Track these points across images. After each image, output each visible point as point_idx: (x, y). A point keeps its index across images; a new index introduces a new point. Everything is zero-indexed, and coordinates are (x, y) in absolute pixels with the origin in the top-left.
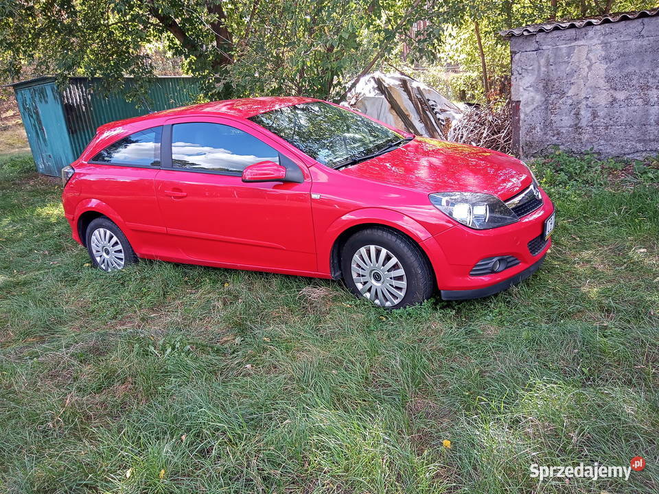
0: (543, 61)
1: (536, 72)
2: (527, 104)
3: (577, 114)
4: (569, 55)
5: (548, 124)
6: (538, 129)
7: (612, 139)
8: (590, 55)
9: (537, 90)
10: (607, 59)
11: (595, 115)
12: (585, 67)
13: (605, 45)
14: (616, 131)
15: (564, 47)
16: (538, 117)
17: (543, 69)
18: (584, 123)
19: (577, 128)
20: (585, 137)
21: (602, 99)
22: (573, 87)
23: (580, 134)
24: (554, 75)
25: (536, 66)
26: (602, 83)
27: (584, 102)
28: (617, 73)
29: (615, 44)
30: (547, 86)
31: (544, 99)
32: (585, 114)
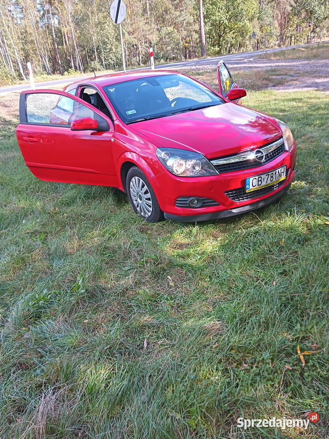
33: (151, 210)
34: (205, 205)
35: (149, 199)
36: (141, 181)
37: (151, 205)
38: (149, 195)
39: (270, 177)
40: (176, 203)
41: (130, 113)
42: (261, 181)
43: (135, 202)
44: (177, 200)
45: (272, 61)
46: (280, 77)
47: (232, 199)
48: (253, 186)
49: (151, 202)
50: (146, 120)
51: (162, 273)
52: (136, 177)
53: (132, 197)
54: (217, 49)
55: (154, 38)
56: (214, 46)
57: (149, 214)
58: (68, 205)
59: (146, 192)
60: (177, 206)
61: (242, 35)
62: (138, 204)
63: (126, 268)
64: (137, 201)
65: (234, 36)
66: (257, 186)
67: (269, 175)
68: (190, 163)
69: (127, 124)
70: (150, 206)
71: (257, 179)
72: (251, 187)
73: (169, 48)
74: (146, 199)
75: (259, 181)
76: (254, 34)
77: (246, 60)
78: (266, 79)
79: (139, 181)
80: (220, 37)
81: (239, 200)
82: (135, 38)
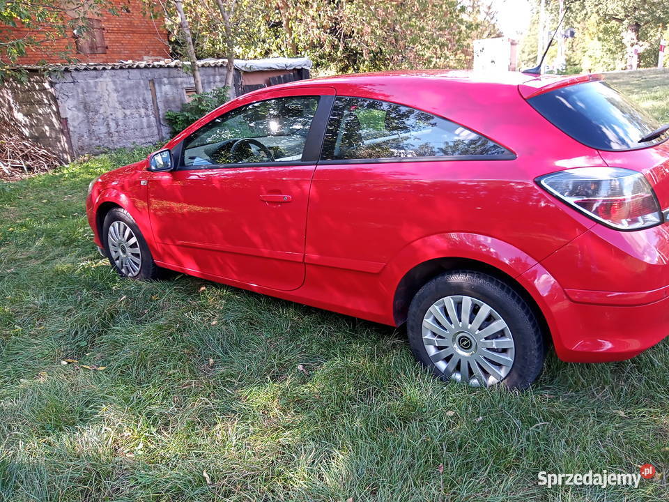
0: (80, 90)
1: (76, 97)
2: (74, 120)
3: (108, 125)
4: (95, 87)
5: (91, 132)
6: (85, 136)
7: (129, 138)
8: (108, 88)
9: (79, 110)
10: (117, 91)
11: (118, 125)
12: (106, 95)
13: (114, 82)
14: (129, 133)
15: (92, 82)
16: (84, 128)
17: (81, 95)
18: (113, 130)
19: (109, 133)
20: (115, 139)
21: (119, 115)
22: (102, 107)
23: (112, 137)
24: (88, 100)
25: (75, 93)
26: (117, 105)
27: (111, 117)
28: (123, 99)
29: (119, 82)
30: (86, 107)
31: (85, 116)
32: (112, 124)
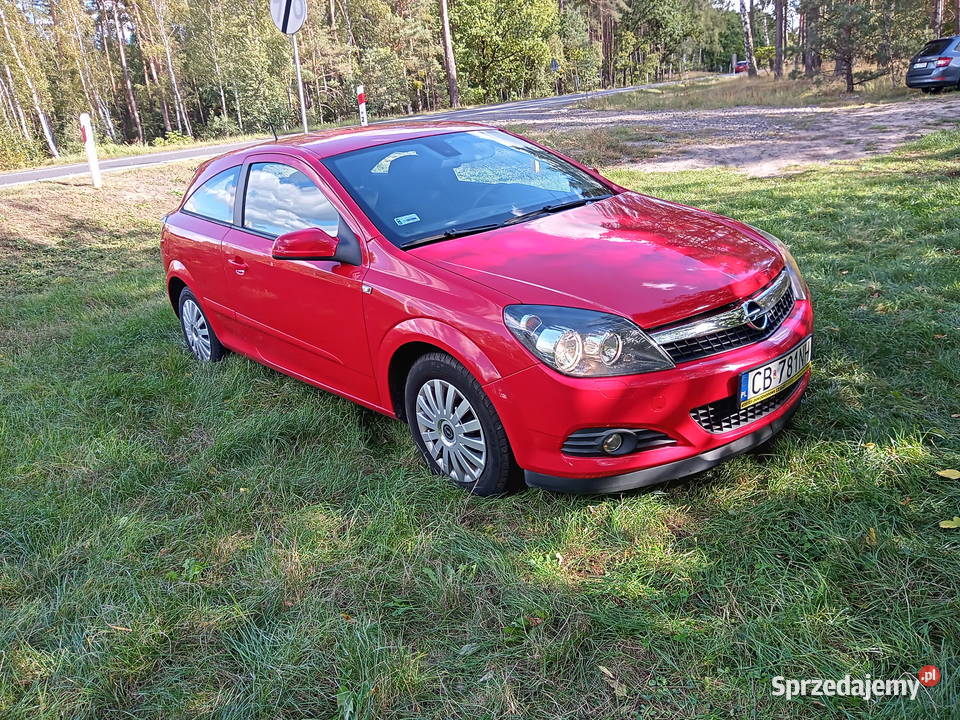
33: (482, 462)
34: (640, 446)
35: (475, 434)
36: (452, 389)
37: (484, 450)
38: (475, 424)
39: (786, 367)
40: (564, 446)
41: (404, 220)
42: (769, 377)
43: (430, 445)
44: (568, 439)
45: (608, 113)
46: (641, 143)
47: (706, 427)
48: (755, 393)
49: (482, 442)
50: (449, 237)
51: (581, 658)
52: (437, 382)
53: (423, 433)
54: (482, 91)
55: (348, 69)
56: (474, 86)
57: (477, 474)
58: (241, 460)
59: (467, 417)
60: (566, 453)
61: (531, 64)
62: (441, 451)
63: (466, 649)
64: (439, 443)
65: (513, 66)
66: (762, 391)
67: (784, 361)
68: (595, 341)
69: (405, 249)
70: (478, 453)
71: (763, 374)
72: (751, 395)
73: (383, 89)
74: (465, 434)
75: (765, 378)
76: (554, 64)
77: (553, 112)
78: (614, 148)
79: (445, 390)
80: (485, 68)
81: (721, 429)
82: (308, 68)
